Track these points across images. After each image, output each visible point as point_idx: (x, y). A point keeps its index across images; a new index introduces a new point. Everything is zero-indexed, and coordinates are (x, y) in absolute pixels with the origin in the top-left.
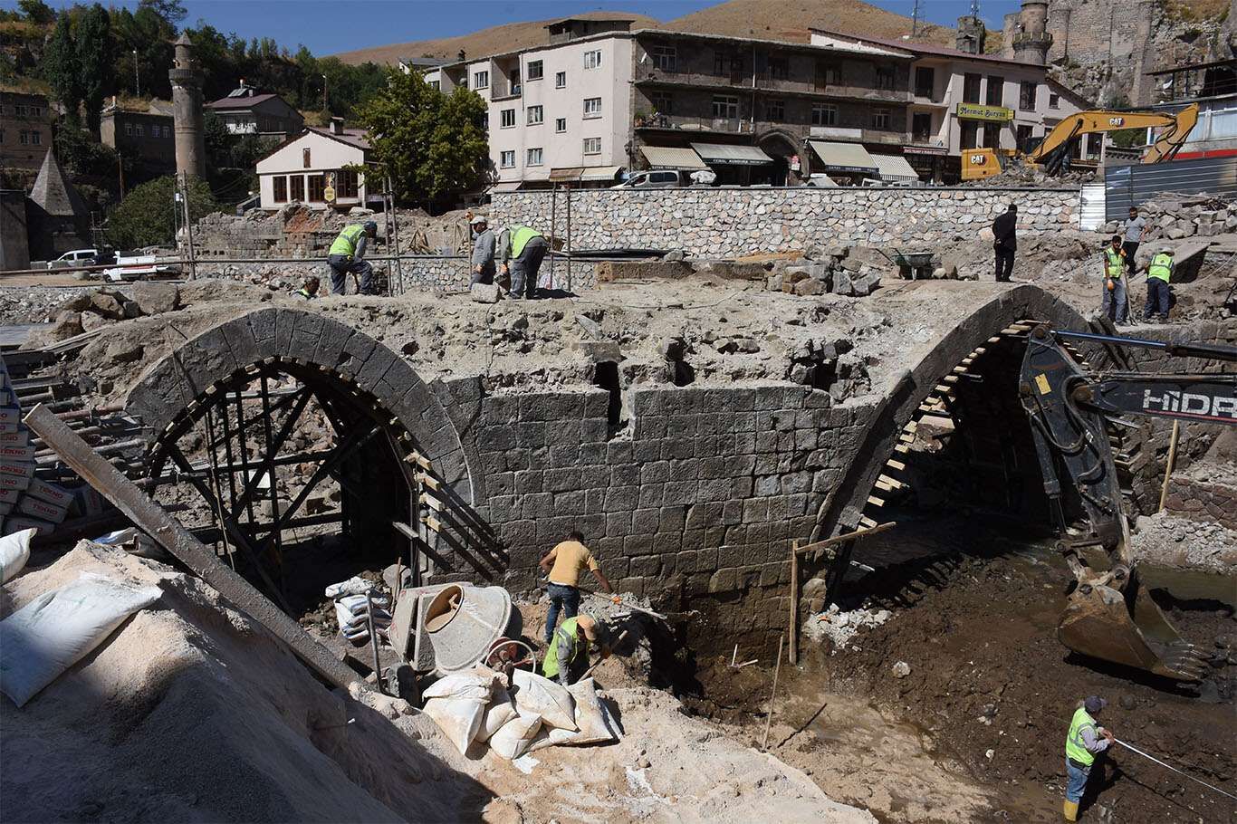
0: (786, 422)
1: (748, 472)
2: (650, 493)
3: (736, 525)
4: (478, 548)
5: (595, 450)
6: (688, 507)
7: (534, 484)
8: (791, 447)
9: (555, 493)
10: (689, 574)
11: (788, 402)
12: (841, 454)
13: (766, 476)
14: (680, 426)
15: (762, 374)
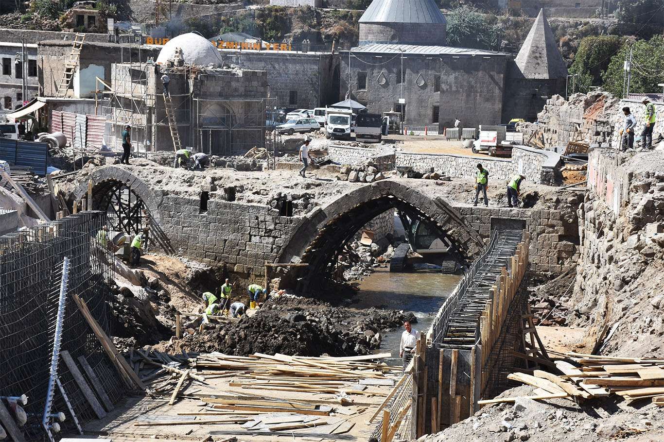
0: (261, 218)
1: (247, 233)
2: (213, 233)
3: (244, 250)
4: (161, 239)
5: (195, 216)
6: (226, 240)
7: (178, 223)
8: (264, 227)
9: (183, 227)
10: (227, 263)
11: (262, 212)
12: (286, 234)
13: (255, 236)
14: (222, 214)
15: (259, 202)
